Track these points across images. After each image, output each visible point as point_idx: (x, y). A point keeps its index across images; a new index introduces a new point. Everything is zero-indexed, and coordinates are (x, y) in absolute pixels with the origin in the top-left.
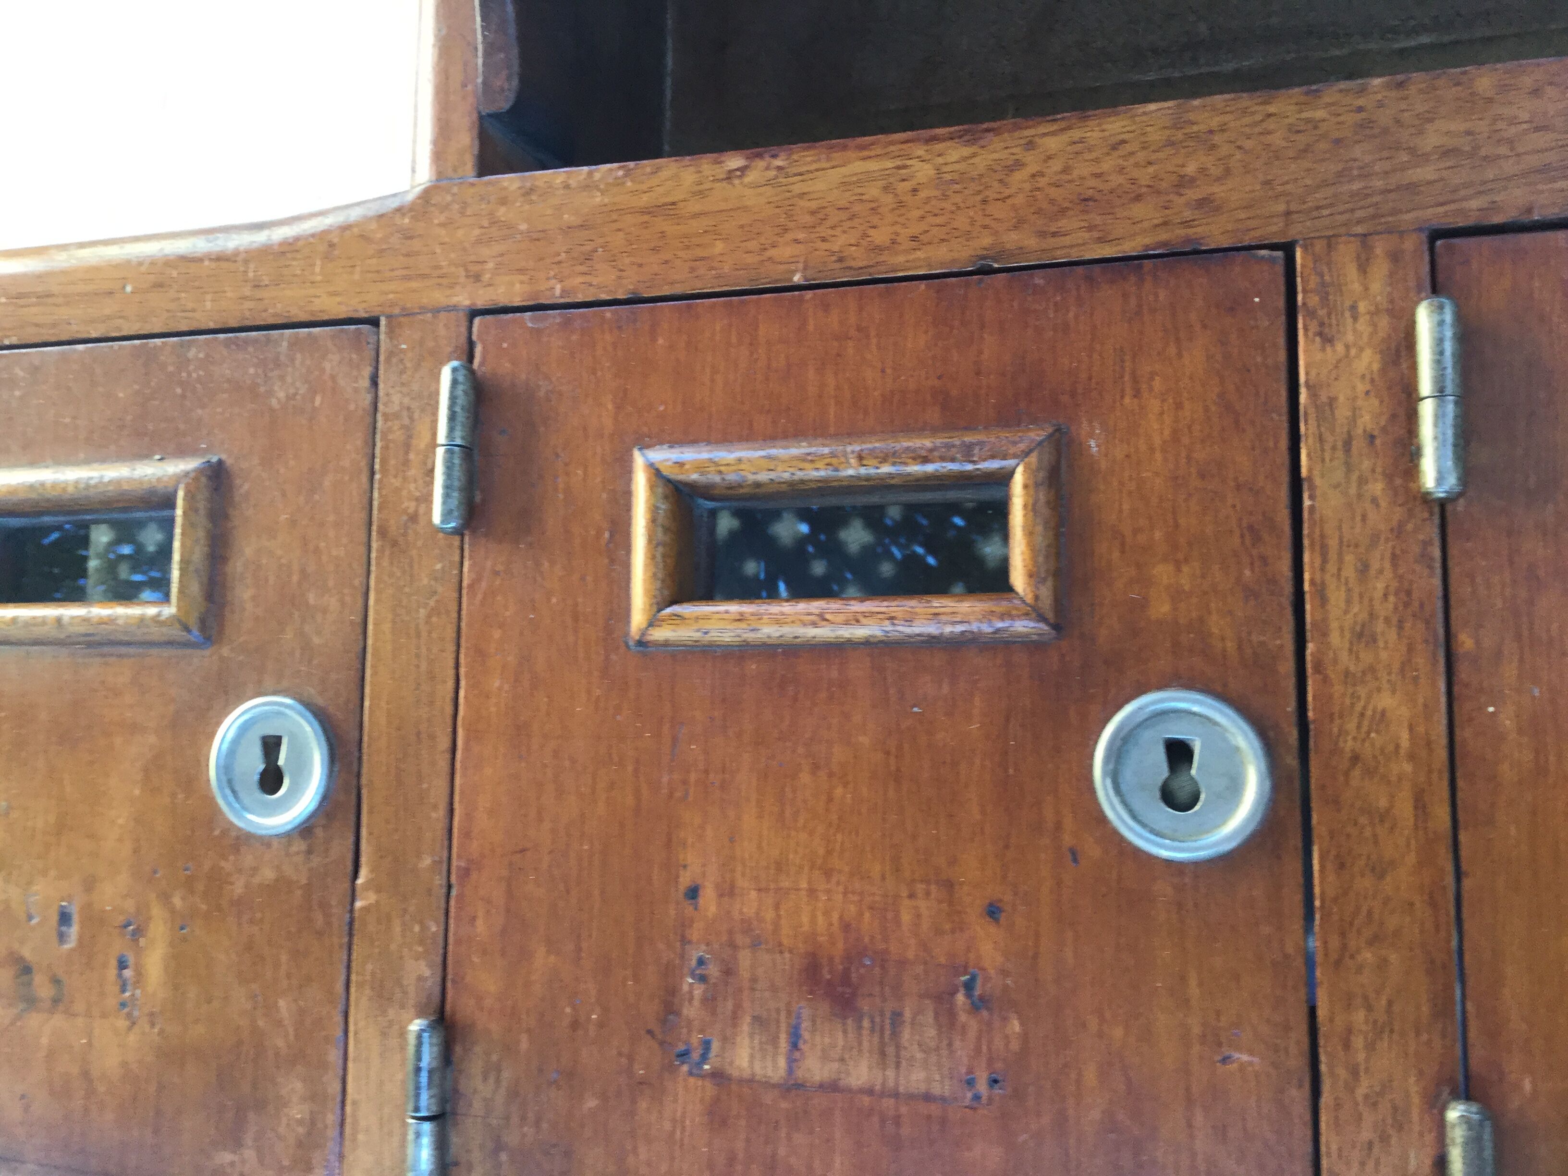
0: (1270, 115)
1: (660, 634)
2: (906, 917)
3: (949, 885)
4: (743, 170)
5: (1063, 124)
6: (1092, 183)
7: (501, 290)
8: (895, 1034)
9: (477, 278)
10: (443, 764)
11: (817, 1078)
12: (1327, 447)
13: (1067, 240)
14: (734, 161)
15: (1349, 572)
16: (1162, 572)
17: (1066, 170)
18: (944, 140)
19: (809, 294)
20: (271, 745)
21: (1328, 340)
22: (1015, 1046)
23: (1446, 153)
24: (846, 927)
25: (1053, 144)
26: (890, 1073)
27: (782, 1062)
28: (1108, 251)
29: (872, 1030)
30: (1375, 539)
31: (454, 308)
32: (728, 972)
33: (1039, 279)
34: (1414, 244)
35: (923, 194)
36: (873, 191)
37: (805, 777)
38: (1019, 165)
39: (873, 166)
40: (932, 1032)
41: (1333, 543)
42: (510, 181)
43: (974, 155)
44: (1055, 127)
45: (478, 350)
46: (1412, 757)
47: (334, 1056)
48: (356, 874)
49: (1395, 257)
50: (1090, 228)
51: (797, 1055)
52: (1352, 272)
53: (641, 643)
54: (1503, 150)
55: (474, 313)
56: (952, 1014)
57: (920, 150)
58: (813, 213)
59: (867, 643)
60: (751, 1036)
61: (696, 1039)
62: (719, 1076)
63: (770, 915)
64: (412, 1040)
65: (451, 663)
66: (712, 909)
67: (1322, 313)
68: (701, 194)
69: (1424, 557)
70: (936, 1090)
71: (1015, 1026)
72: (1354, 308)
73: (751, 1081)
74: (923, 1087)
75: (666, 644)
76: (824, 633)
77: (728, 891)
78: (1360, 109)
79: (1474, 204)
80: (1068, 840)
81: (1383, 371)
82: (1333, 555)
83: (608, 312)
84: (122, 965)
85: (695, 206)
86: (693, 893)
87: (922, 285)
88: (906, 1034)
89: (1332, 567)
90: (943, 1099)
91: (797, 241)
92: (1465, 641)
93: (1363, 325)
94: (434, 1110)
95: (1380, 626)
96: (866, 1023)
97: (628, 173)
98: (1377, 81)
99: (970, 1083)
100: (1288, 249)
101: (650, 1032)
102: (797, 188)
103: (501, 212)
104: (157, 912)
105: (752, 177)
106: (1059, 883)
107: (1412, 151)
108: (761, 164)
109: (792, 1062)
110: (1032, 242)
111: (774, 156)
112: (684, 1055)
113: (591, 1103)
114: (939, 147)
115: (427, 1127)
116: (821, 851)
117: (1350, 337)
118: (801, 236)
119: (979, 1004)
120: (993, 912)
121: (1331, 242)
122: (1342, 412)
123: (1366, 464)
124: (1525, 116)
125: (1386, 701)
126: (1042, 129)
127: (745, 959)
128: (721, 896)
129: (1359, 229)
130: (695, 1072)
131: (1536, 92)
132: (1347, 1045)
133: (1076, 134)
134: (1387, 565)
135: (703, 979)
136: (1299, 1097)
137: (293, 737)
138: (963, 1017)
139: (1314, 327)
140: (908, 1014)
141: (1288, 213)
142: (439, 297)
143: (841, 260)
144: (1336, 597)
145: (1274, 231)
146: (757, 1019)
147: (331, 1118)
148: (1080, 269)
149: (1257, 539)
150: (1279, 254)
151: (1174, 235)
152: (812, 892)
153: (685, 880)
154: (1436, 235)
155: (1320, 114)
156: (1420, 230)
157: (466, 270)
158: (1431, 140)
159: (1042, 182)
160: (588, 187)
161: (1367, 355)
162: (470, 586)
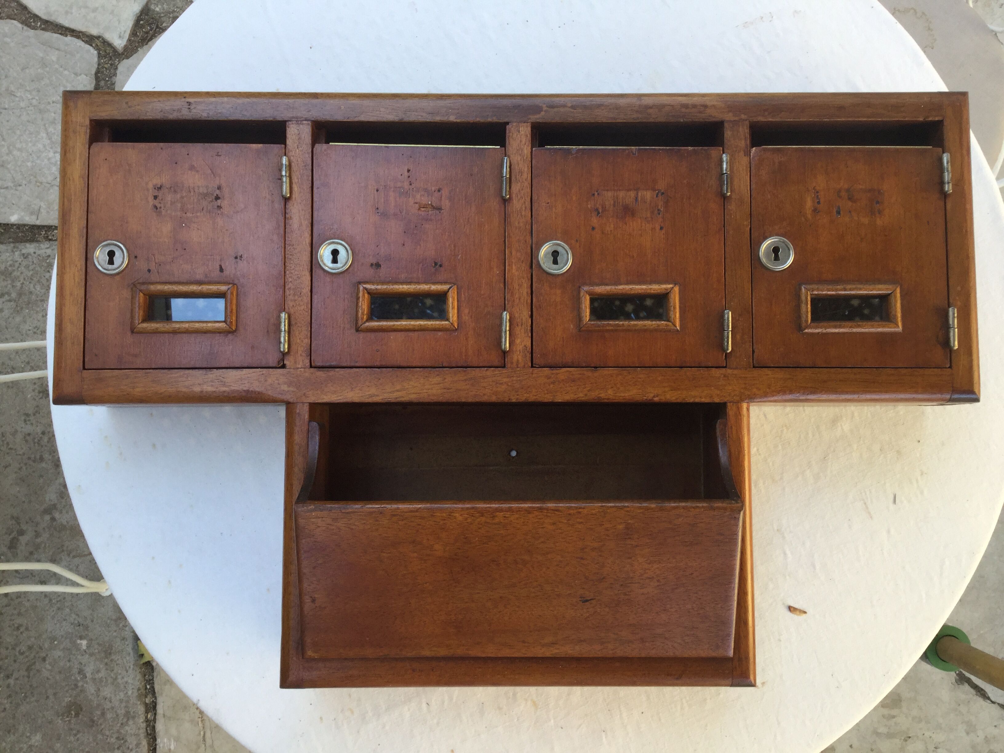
0: (536, 396)
1: (671, 286)
2: (612, 226)
3: (603, 233)
4: (654, 397)
5: (578, 399)
6: (572, 385)
7: (718, 373)
8: (615, 202)
9: (725, 376)
10: (727, 256)
11: (632, 192)
12: (526, 324)
13: (577, 372)
14: (656, 399)
15: (522, 298)
16: (558, 299)
17: (578, 389)
18: (606, 399)
19: (637, 365)
20: (777, 258)
21: (525, 346)
22: (589, 203)
23: (501, 384)
24: (626, 224)
25: (581, 395)
26: (615, 194)
27: (640, 194)
28: (568, 369)
29: (619, 203)
30: (517, 305)
31: (731, 369)
32: (652, 213)
33: (584, 365)
34: (508, 365)
35: (610, 386)
36: (622, 388)
37: (635, 255)
38: (589, 391)
39: (622, 395)
40: (606, 203)
41: (525, 305)
42: (717, 400)
43: (599, 394)
44: (580, 399)
45: (724, 357)
46: (512, 262)
47: (753, 186)
48: (751, 228)
49: (512, 363)
50: (573, 375)
51: (636, 196)
52: (520, 360)
53: (675, 284)
54: (491, 383)
55: (726, 367)
56: (602, 207)
57: (611, 397)
58: (636, 385)
59: (621, 284)
60: (647, 199)
61: (660, 197)
62: (654, 190)
63: (643, 224)
64: (729, 190)
65: (727, 280)
66: (657, 226)
67: (526, 352)
68: (665, 392)
69: (508, 301)
70: (606, 192)
71: (589, 206)
72: (520, 352)
73: (646, 190)
74: (609, 192)
75: (669, 284)
76: (631, 287)
77: (653, 229)
78: (518, 395)
79: (497, 372)
80: (578, 244)
81: (515, 339)
82: (525, 301)
83: (688, 365)
84: (819, 203)
85: (667, 389)
86: (661, 228)
87: (610, 366)
88: (612, 202)
89: (526, 299)
90: (604, 190)
91: (640, 378)
92: (502, 285)
93: (518, 349)
94: (723, 176)
95: (517, 287)
96: (621, 204)
97: (684, 399)
98: (514, 401)
99: (598, 194)
100: (532, 367)
101: (670, 198)
102: (640, 391)
103: (718, 392)
104: (809, 216)
105: (652, 395)
106: (580, 235)
107: (508, 385)
108: (650, 398)
109: (637, 195)
110: (585, 373)
111: (646, 399)
112: (663, 194)
113: (685, 181)
114: (607, 397)
115: (725, 172)
116: (631, 239)
117: (521, 347)
118: (639, 380)
119: (597, 210)
120: (593, 228)
121: (524, 367)
122: (523, 331)
123: (518, 320)
124: (486, 390)
125: (516, 273)
126: (583, 398)
127: (649, 215)
128: (655, 228)
129: (518, 369)
130: (659, 191)
131: (484, 395)
132: (526, 208)
133: (576, 397)
134: (515, 299)
135: (659, 210)
136: (535, 197)
137: (771, 260)
138: (600, 207)
139: (528, 349)
140: (612, 207)
141: (532, 374)
142: (736, 372)
143: (629, 373)
144: (525, 293)
145: (536, 370)
146: (645, 202)
147: (753, 171)
148: (575, 366)
149: (540, 305)
150: (534, 366)
151: (555, 371)
152: (634, 230)
153: (663, 231)
154: (504, 367)
155: (525, 395)
156: (507, 368)
157: (728, 378)
158: (504, 387)
159: (583, 386)
160: (695, 397)
161: (518, 343)
162: (722, 298)
